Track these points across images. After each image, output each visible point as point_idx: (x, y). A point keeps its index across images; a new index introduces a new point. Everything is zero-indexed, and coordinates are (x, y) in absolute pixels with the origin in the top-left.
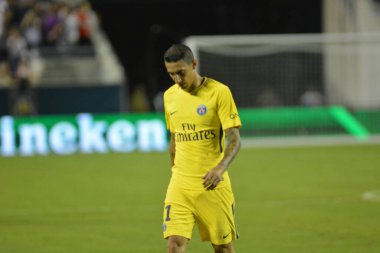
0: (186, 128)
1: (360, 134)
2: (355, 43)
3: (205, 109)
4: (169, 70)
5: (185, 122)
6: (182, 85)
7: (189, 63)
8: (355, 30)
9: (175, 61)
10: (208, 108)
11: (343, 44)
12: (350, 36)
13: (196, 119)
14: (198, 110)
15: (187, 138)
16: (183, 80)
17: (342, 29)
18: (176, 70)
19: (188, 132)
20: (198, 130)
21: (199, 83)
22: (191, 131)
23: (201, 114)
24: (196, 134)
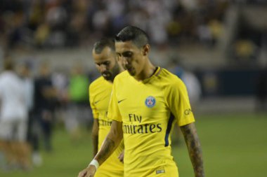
0: (133, 119)
3: (154, 101)
10: (158, 100)
14: (147, 101)
15: (133, 130)
16: (130, 63)
19: (134, 123)
20: (143, 123)
21: (151, 72)
23: (149, 106)
24: (141, 126)
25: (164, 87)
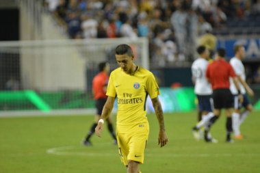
0: (126, 96)
1: (45, 110)
2: (41, 47)
3: (139, 85)
4: (117, 59)
5: (126, 92)
6: (125, 69)
7: (130, 56)
8: (42, 39)
9: (122, 54)
10: (141, 85)
11: (33, 47)
12: (37, 42)
13: (132, 91)
14: (135, 85)
15: (126, 102)
17: (33, 38)
18: (122, 59)
19: (127, 98)
20: (132, 97)
21: (135, 69)
22: (129, 98)
23: (136, 88)
24: (131, 100)
25: (144, 77)
